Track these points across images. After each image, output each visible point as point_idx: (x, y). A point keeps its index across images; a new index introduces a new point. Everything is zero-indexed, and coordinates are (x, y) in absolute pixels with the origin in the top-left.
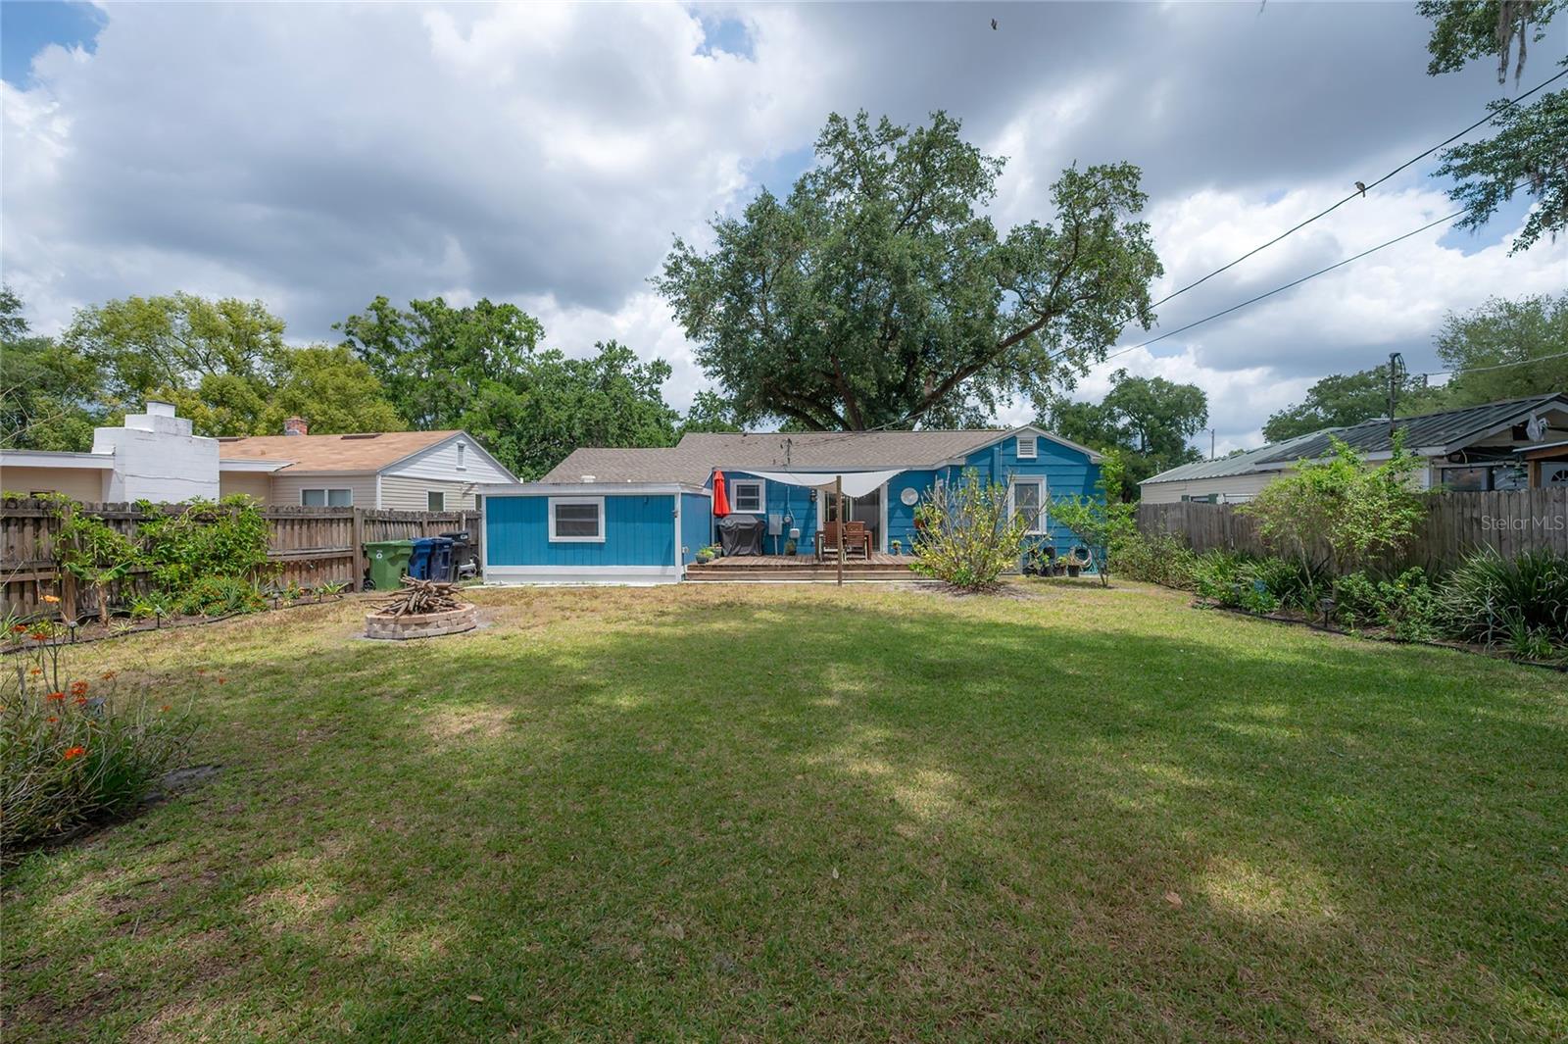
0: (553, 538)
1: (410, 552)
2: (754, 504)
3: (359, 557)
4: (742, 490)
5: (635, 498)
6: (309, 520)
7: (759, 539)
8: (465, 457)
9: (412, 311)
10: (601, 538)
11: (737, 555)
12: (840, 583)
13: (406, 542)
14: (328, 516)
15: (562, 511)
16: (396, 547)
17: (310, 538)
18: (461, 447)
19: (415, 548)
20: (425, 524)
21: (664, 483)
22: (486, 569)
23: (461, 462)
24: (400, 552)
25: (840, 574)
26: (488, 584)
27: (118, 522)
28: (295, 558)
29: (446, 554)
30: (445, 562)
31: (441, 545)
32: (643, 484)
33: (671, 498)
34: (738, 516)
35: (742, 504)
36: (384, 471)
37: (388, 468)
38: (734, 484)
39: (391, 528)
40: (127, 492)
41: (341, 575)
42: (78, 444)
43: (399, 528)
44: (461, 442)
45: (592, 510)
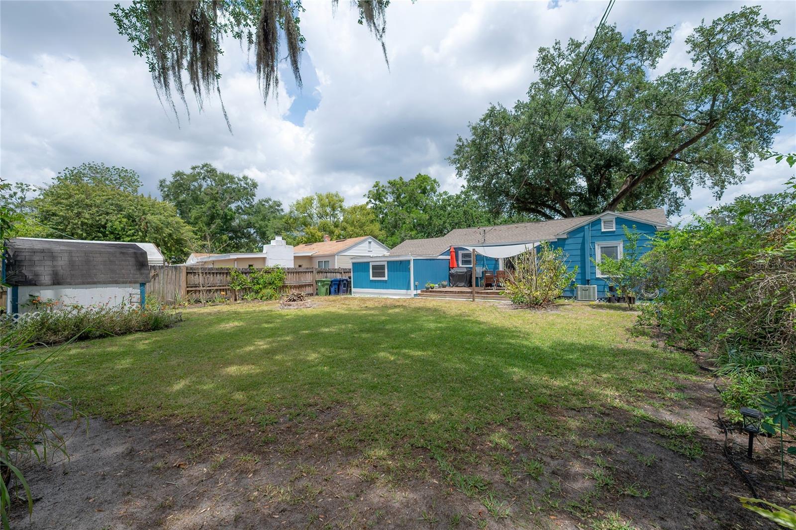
0: (371, 278)
1: (330, 283)
2: (469, 262)
3: (315, 284)
4: (464, 256)
5: (397, 261)
6: (299, 272)
7: (467, 279)
8: (372, 247)
9: (389, 185)
10: (386, 278)
11: (457, 286)
12: (474, 300)
13: (328, 279)
14: (305, 271)
15: (374, 267)
16: (324, 281)
17: (299, 278)
18: (370, 243)
19: (332, 282)
20: (343, 273)
21: (406, 255)
22: (353, 290)
23: (370, 248)
24: (325, 283)
25: (473, 296)
26: (353, 295)
27: (246, 273)
28: (294, 284)
29: (345, 284)
30: (344, 287)
31: (343, 281)
32: (399, 256)
33: (409, 261)
34: (462, 268)
35: (464, 262)
36: (338, 253)
37: (339, 252)
38: (460, 253)
39: (329, 275)
40: (270, 264)
41: (309, 290)
42: (261, 250)
43: (332, 274)
44: (370, 240)
45: (382, 267)
